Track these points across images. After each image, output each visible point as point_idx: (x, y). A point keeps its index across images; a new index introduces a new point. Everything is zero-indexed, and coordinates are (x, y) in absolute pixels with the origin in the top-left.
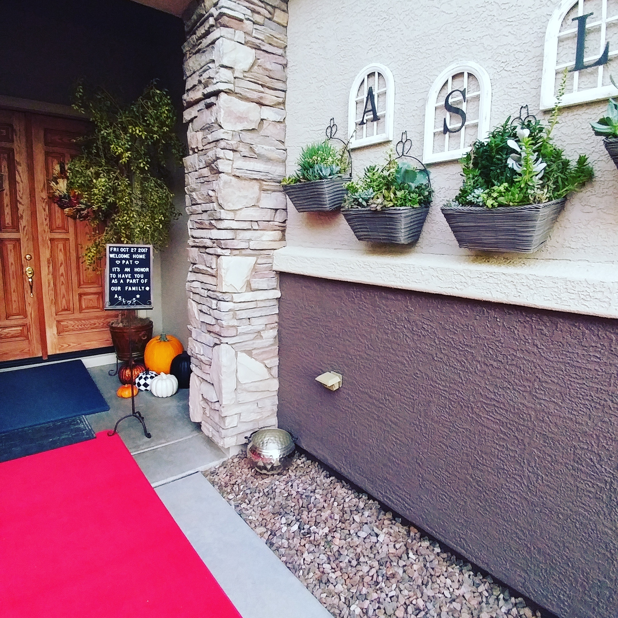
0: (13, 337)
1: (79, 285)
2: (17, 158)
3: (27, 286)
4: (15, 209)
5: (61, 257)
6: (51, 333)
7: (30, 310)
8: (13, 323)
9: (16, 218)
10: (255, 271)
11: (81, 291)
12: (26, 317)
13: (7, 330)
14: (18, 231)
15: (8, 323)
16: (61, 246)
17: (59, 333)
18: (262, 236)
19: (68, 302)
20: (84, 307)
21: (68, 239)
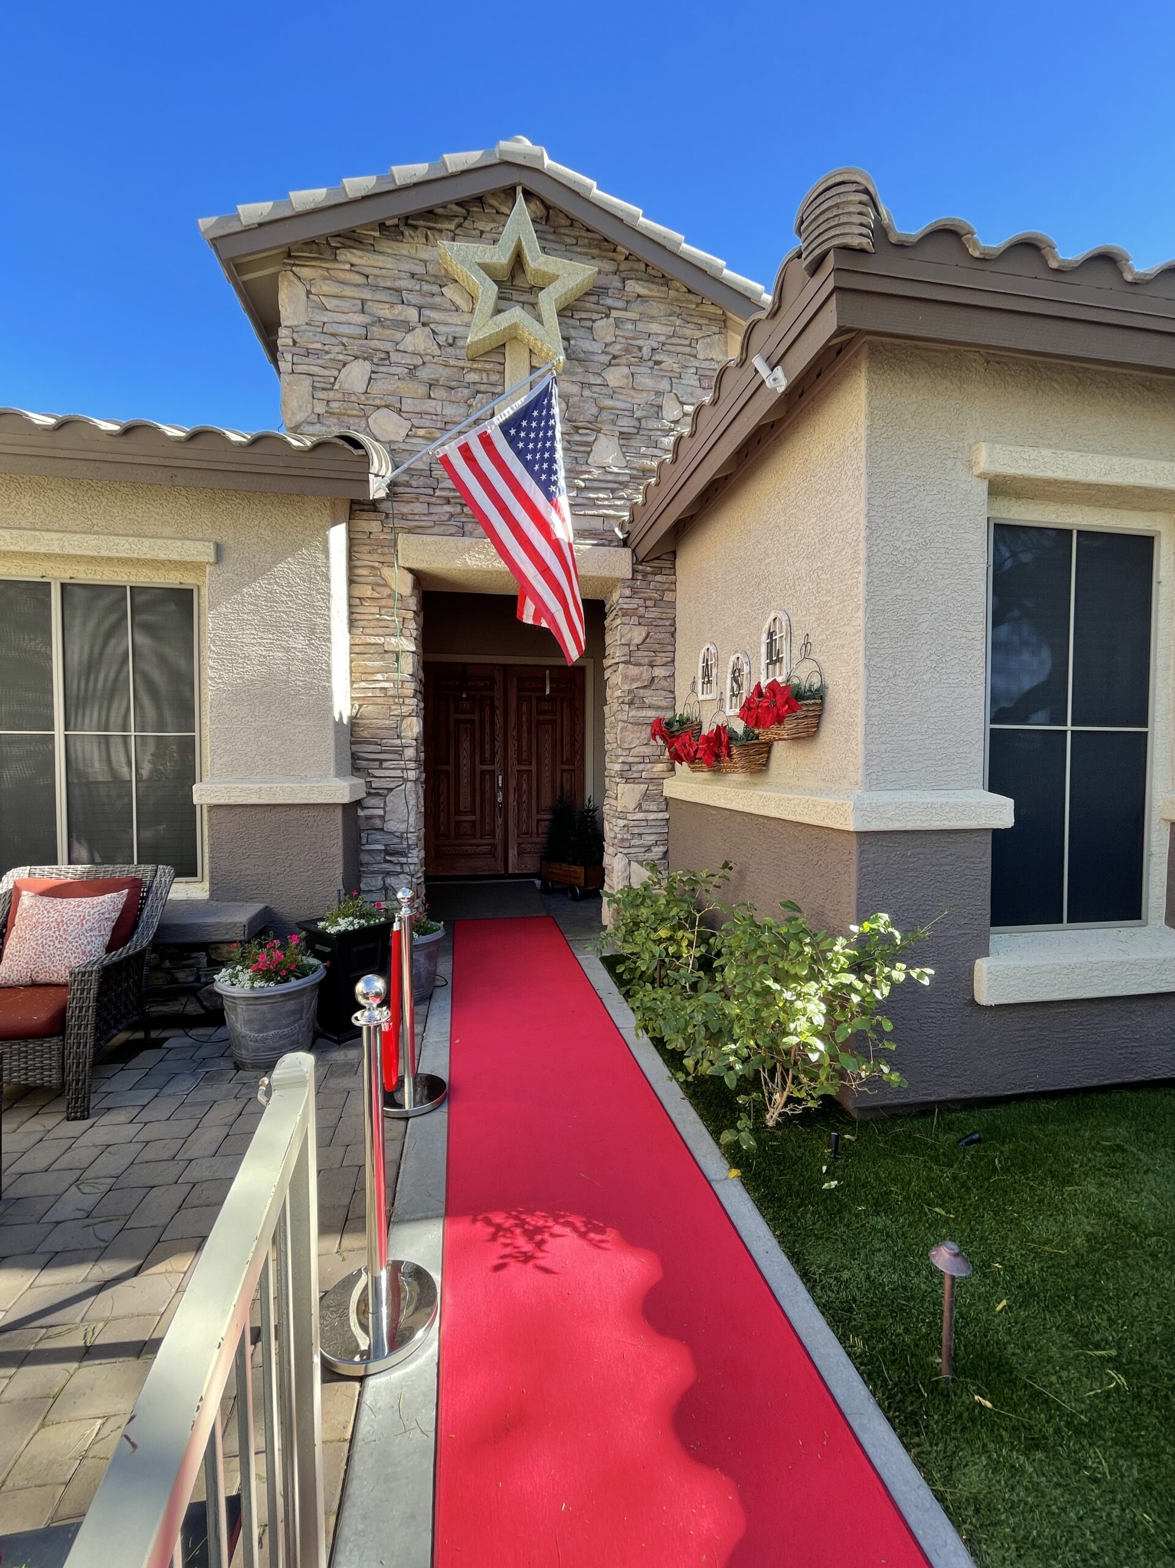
0: (484, 854)
1: (538, 813)
2: (496, 703)
3: (497, 810)
4: (493, 746)
5: (525, 786)
6: (513, 853)
7: (499, 832)
8: (485, 842)
9: (493, 754)
10: (646, 796)
11: (539, 817)
12: (494, 837)
13: (479, 848)
14: (494, 764)
15: (482, 841)
16: (525, 776)
17: (519, 854)
18: (653, 768)
19: (528, 826)
20: (540, 831)
21: (531, 771)
